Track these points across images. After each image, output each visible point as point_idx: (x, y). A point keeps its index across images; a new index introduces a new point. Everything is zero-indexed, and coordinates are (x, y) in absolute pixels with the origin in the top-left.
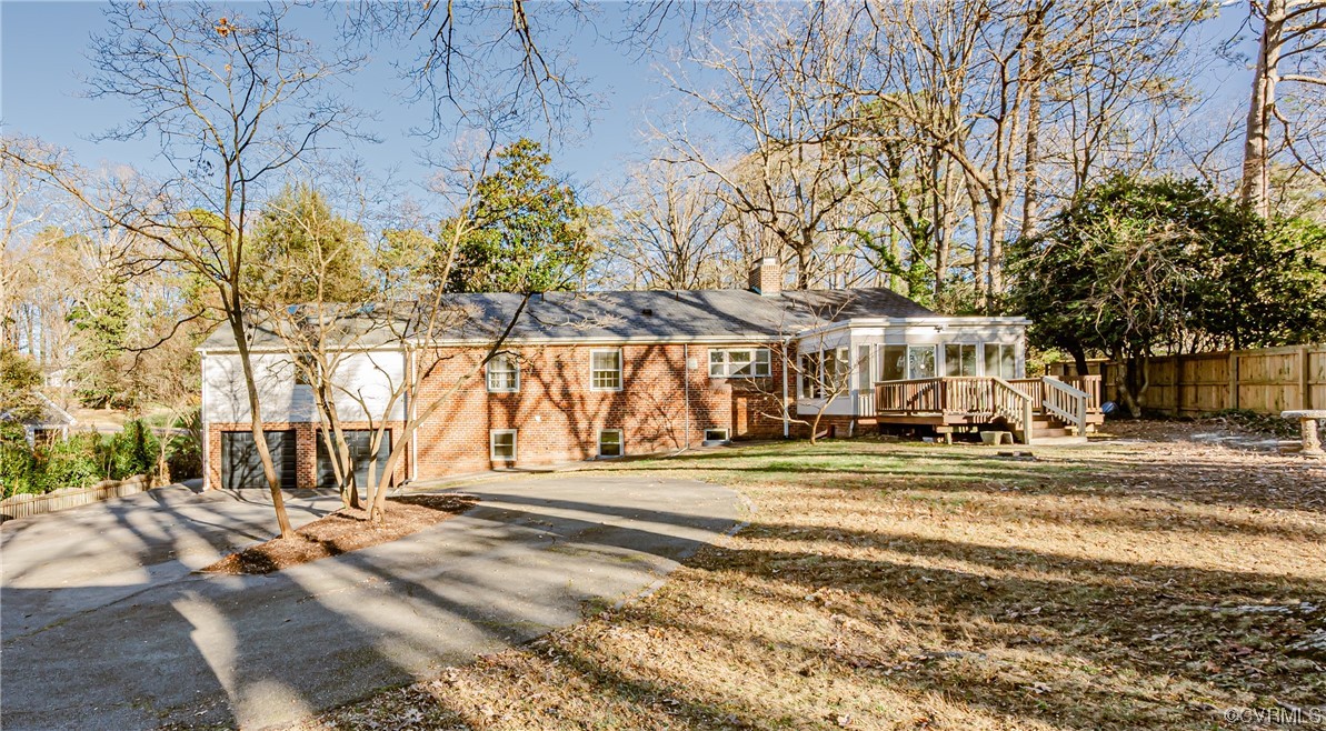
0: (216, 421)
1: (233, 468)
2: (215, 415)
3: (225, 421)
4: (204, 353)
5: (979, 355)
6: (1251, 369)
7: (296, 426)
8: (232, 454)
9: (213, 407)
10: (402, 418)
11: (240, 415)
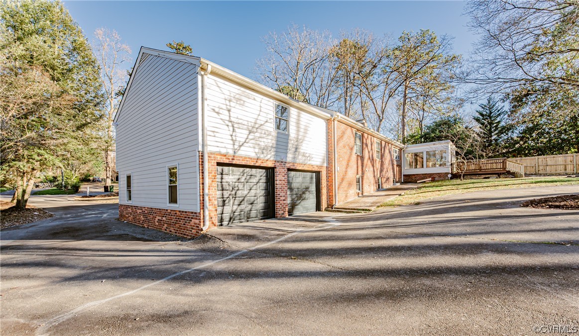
0: (214, 149)
1: (224, 203)
3: (223, 151)
8: (223, 188)
10: (325, 165)
11: (236, 147)
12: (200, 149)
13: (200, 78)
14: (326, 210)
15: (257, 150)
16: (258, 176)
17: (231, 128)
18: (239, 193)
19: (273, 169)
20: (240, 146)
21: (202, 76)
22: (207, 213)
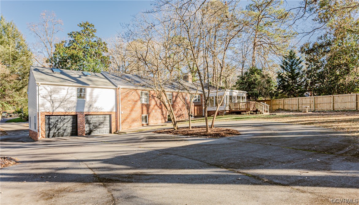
0: (43, 111)
1: (50, 130)
2: (43, 109)
3: (48, 111)
4: (40, 84)
5: (241, 98)
6: (274, 102)
7: (77, 113)
8: (49, 124)
9: (43, 105)
10: (114, 111)
11: (54, 109)
12: (38, 111)
13: (37, 87)
14: (114, 133)
15: (65, 109)
16: (69, 118)
17: (51, 102)
18: (58, 126)
19: (76, 115)
20: (56, 108)
21: (38, 86)
22: (40, 133)
